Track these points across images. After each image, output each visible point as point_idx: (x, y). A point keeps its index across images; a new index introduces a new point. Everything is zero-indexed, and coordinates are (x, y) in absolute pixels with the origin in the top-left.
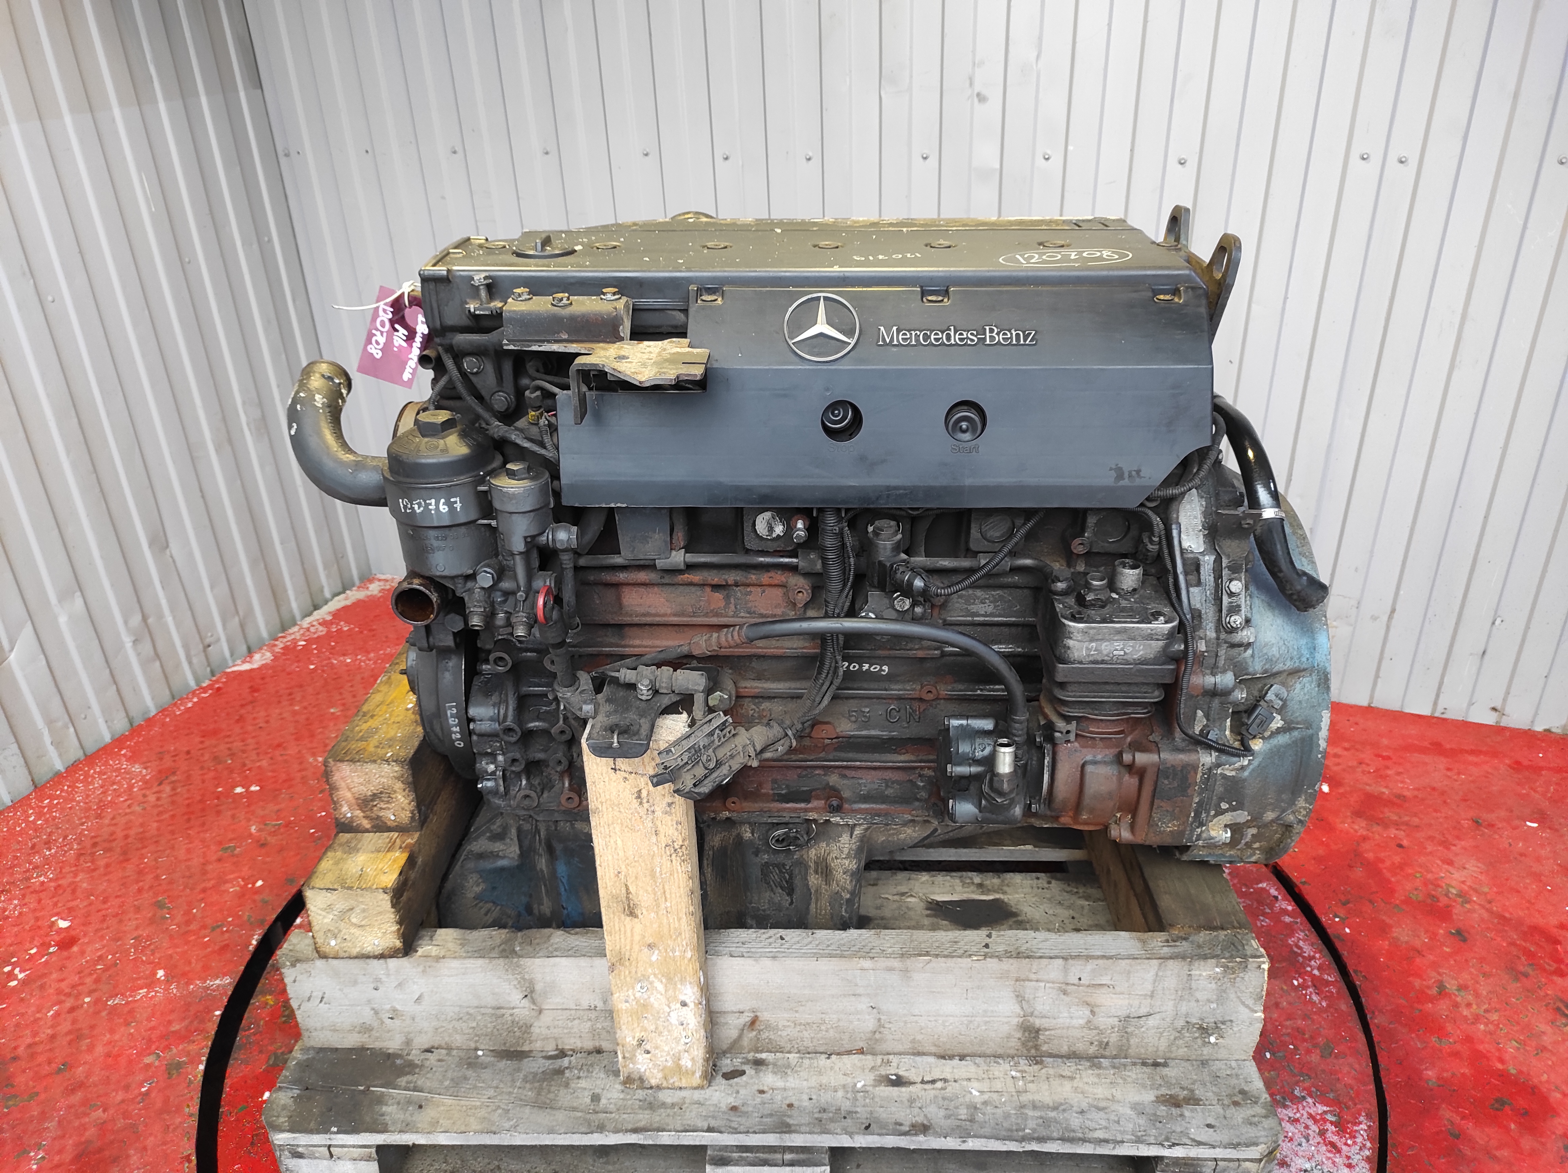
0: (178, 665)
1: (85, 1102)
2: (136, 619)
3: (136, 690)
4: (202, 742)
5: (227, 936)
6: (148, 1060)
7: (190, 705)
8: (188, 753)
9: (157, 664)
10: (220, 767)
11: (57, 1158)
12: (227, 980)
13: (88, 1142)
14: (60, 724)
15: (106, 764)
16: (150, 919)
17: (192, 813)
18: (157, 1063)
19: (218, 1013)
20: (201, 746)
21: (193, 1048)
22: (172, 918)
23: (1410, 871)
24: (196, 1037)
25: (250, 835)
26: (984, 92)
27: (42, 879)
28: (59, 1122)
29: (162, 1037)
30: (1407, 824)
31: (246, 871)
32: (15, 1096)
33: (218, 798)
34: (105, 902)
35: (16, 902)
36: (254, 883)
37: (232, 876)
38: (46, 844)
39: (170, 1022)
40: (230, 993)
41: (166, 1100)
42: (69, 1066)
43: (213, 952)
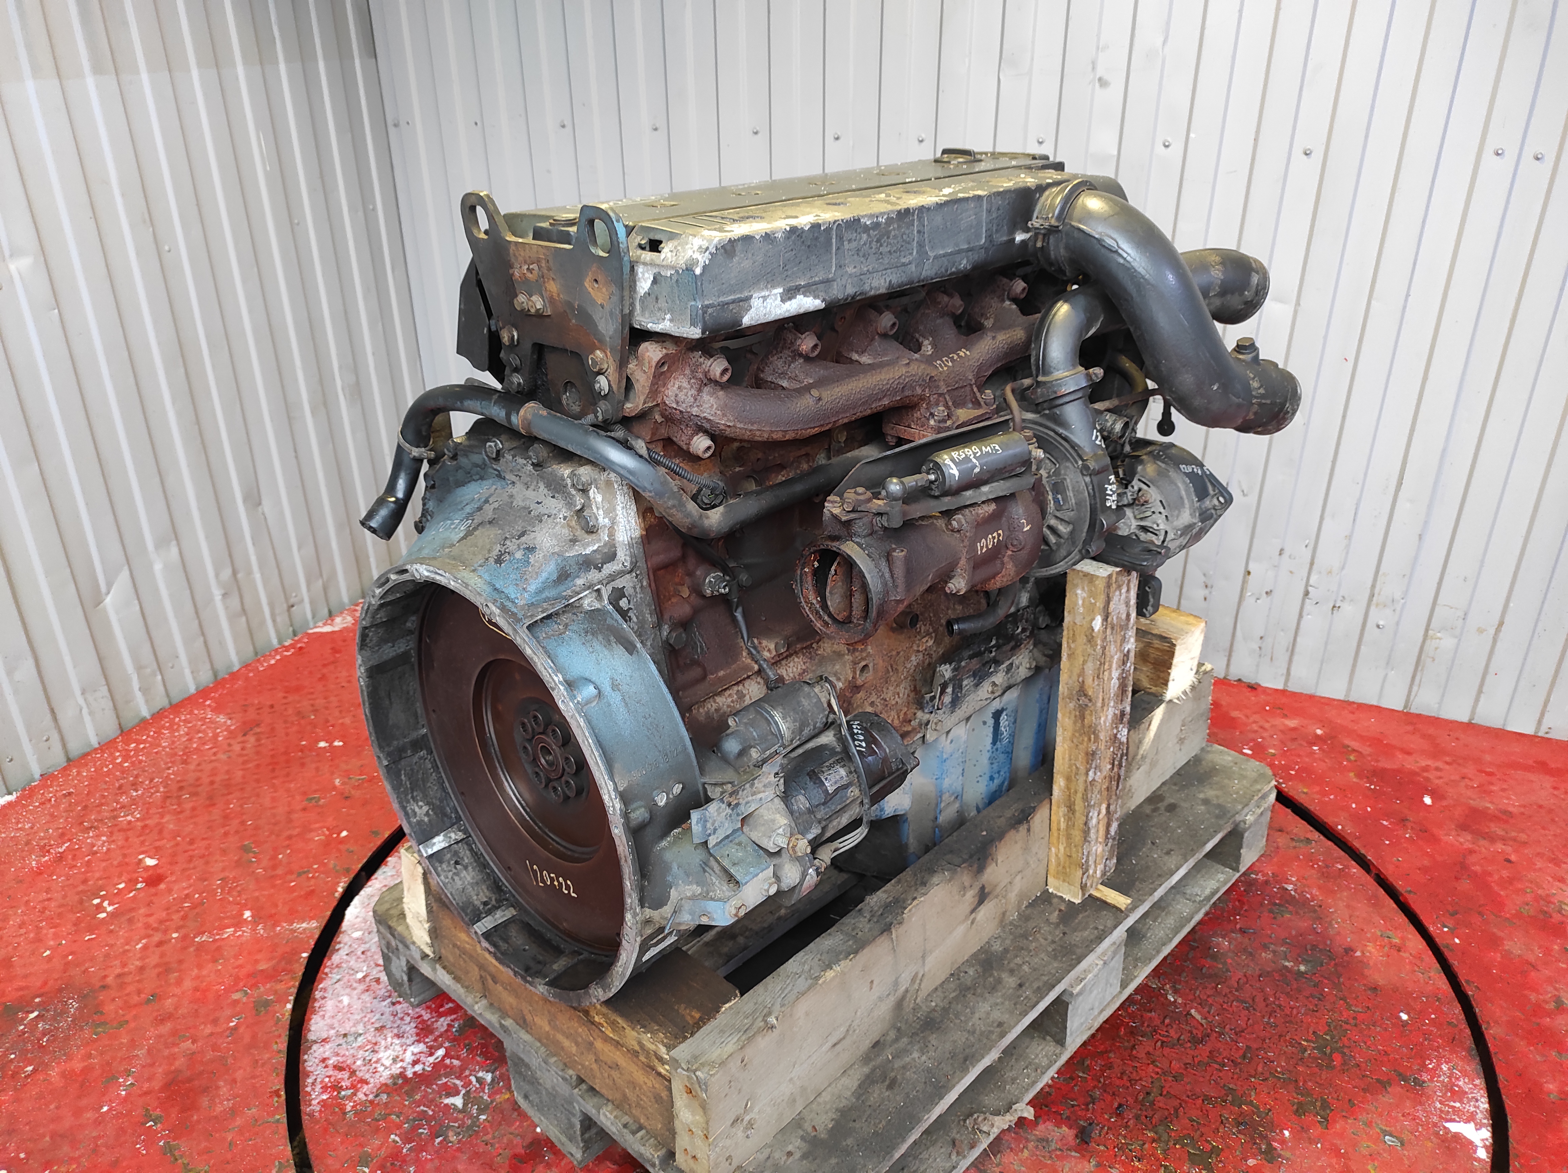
0: (263, 622)
1: (174, 1033)
2: (227, 573)
3: (222, 643)
4: (285, 698)
5: (312, 882)
6: (236, 996)
7: (273, 662)
8: (272, 706)
9: (244, 619)
10: (303, 722)
11: (147, 1085)
12: (314, 924)
13: (178, 1071)
14: (148, 670)
15: (191, 713)
16: (236, 862)
17: (276, 763)
18: (245, 999)
19: (305, 955)
20: (285, 701)
21: (280, 987)
22: (259, 861)
23: (1520, 886)
24: (284, 976)
25: (334, 788)
26: (1106, 77)
27: (129, 818)
28: (149, 1050)
29: (249, 975)
30: (1514, 839)
31: (330, 821)
32: (104, 1024)
33: (302, 751)
34: (192, 842)
35: (104, 838)
36: (339, 834)
37: (317, 825)
38: (133, 785)
39: (257, 962)
40: (317, 936)
41: (254, 1037)
42: (157, 997)
43: (301, 896)
